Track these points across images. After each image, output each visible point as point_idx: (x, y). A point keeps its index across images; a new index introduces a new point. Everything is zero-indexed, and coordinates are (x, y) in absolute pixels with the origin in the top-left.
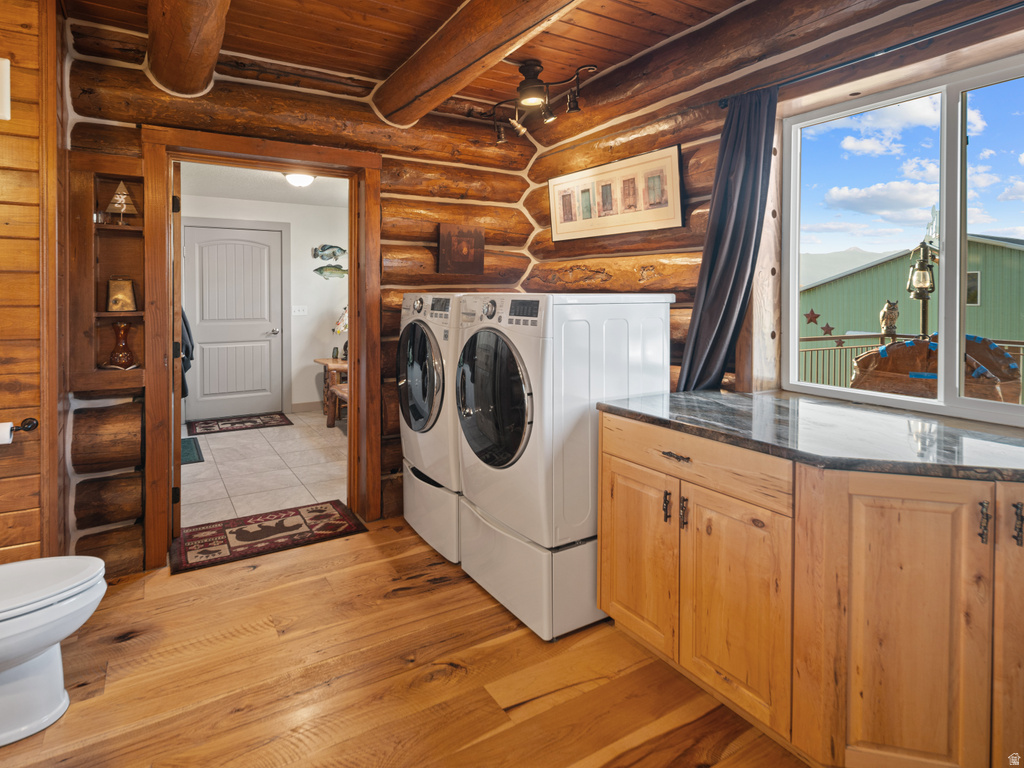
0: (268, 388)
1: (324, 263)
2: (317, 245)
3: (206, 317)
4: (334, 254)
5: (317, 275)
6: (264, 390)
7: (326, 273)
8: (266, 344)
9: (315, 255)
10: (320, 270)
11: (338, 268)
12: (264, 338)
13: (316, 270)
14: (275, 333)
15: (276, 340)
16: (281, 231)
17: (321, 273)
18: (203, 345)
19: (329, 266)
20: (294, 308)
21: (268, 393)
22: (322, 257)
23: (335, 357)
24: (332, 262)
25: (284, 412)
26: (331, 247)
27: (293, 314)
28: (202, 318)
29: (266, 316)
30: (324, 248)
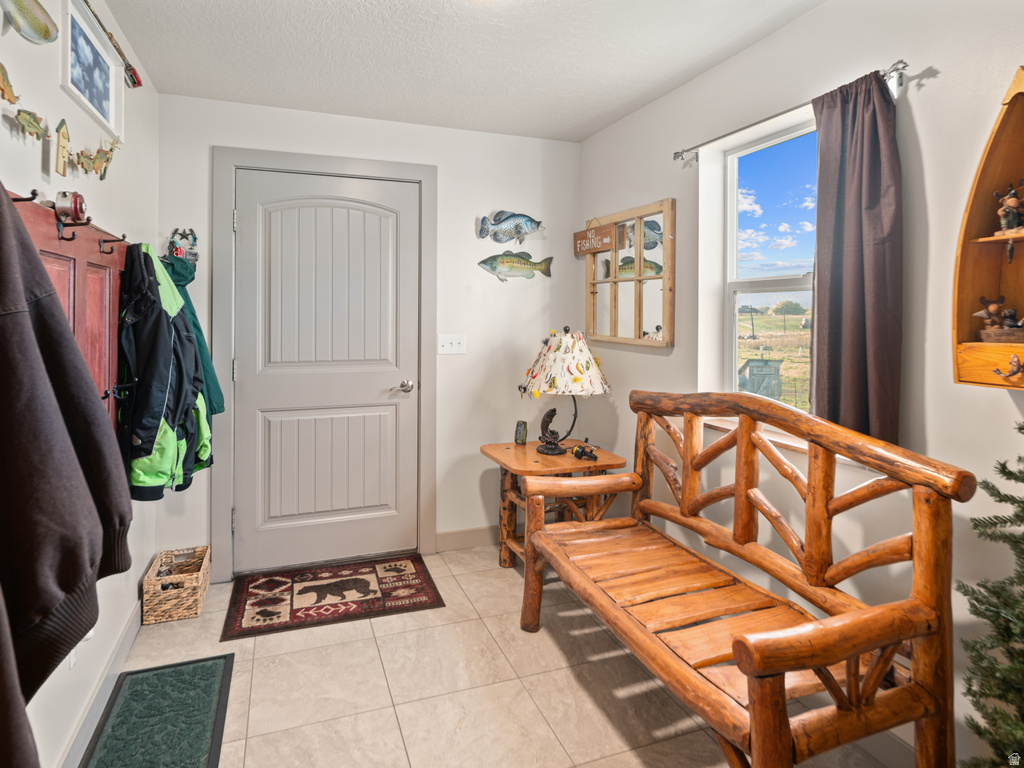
0: (391, 503)
1: (498, 249)
2: (487, 212)
3: (276, 356)
4: (518, 229)
5: (484, 273)
6: (384, 506)
7: (502, 268)
8: (389, 412)
9: (482, 232)
10: (490, 262)
11: (524, 257)
12: (385, 399)
13: (484, 262)
14: (405, 388)
15: (408, 402)
16: (418, 183)
17: (494, 269)
18: (268, 415)
19: (508, 254)
20: (442, 338)
21: (393, 512)
22: (496, 237)
23: (521, 442)
24: (513, 246)
25: (421, 551)
26: (513, 216)
27: (440, 350)
28: (268, 359)
29: (391, 356)
30: (499, 217)
